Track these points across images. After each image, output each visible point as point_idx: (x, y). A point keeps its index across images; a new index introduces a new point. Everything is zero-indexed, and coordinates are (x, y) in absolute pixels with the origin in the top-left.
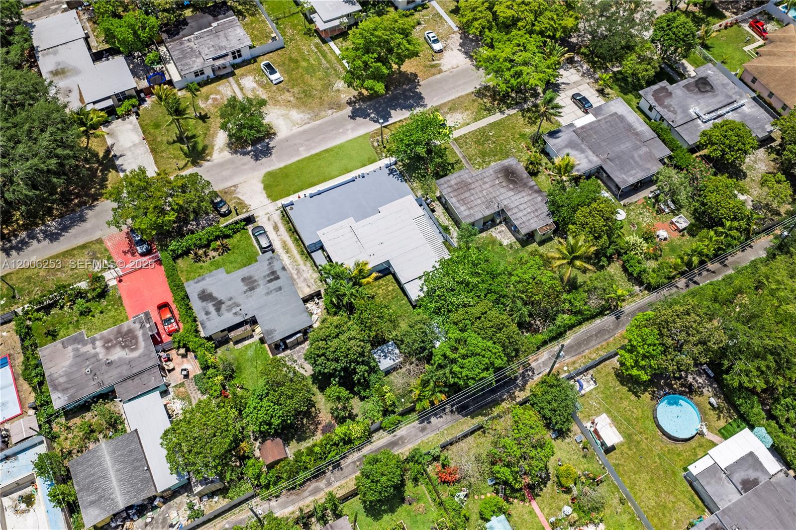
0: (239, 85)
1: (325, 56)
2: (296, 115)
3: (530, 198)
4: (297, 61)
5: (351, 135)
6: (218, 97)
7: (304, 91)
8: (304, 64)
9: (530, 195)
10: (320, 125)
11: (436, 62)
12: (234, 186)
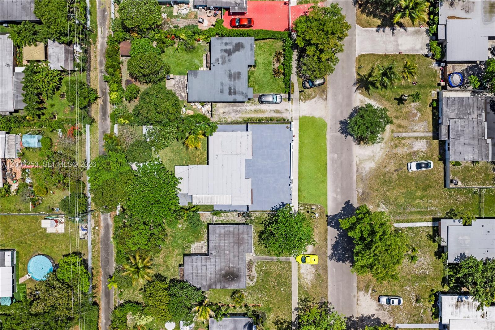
0: (421, 138)
1: (419, 212)
2: (369, 166)
3: (208, 277)
4: (425, 189)
5: (331, 195)
6: (417, 118)
7: (390, 182)
8: (419, 194)
9: (210, 279)
10: (351, 178)
11: (370, 291)
12: (326, 99)
